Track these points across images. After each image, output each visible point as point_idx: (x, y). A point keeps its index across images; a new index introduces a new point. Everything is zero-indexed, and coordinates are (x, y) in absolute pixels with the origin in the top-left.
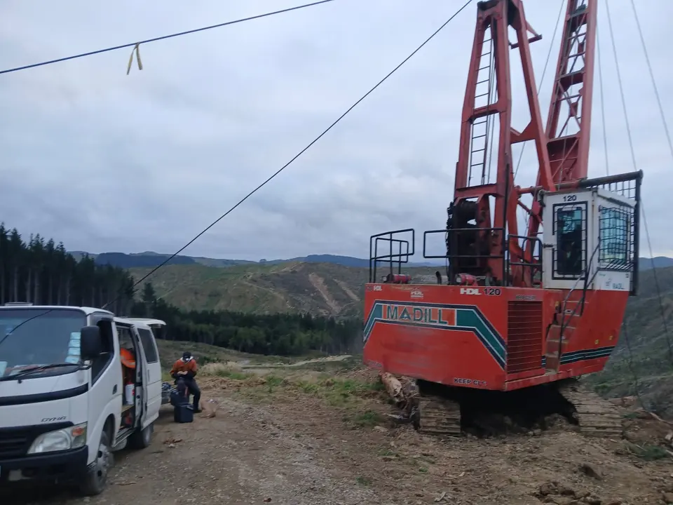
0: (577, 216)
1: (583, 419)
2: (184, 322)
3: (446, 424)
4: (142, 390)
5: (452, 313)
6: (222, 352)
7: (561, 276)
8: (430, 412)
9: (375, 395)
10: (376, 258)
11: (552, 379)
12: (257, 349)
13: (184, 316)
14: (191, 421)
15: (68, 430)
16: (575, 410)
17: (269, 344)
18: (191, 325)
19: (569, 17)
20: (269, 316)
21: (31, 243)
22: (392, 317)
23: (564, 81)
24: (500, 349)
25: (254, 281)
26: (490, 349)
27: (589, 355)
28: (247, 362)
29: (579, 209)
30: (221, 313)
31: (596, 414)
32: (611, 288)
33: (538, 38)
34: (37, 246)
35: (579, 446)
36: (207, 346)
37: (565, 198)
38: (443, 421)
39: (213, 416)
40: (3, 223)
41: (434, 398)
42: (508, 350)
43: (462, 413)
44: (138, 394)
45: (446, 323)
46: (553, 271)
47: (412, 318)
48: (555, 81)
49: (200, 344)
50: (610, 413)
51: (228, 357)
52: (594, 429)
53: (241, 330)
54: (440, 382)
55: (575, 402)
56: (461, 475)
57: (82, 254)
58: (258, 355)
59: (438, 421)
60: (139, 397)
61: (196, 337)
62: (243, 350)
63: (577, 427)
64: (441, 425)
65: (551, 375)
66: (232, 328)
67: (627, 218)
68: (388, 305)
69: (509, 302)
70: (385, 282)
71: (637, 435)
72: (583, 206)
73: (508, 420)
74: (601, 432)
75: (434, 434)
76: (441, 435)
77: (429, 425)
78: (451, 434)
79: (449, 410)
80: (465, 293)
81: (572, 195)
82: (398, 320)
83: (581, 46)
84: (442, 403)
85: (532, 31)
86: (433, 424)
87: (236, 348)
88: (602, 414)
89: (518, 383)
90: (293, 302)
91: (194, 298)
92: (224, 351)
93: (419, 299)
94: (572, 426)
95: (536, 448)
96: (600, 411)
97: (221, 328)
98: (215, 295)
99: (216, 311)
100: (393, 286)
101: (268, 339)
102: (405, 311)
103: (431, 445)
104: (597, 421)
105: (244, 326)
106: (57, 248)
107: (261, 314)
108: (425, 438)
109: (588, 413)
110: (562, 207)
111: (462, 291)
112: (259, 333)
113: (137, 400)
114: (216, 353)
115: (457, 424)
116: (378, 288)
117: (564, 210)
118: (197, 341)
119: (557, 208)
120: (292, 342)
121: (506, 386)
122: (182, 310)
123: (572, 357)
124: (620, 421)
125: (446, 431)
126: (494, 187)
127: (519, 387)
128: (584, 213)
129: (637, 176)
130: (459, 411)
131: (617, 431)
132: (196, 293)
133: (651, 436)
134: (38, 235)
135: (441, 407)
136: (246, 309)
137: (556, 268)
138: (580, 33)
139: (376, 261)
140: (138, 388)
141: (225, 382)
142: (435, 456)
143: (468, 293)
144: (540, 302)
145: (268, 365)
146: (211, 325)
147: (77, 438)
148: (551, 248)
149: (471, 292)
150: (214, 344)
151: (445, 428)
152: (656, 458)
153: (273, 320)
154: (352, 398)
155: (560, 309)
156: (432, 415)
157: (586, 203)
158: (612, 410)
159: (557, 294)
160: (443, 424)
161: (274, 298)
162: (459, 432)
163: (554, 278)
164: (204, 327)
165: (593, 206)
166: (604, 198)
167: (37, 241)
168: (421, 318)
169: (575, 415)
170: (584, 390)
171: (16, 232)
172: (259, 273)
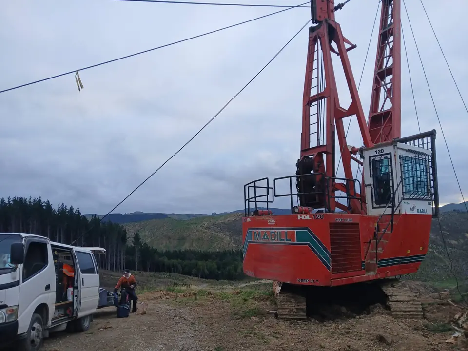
0: (385, 163)
1: (394, 305)
2: (161, 259)
3: (296, 313)
4: (78, 291)
5: (293, 234)
6: (188, 279)
7: (378, 206)
8: (284, 305)
9: (267, 299)
10: (248, 200)
11: (371, 278)
12: (212, 276)
13: (161, 255)
14: (127, 316)
15: (4, 310)
16: (389, 300)
17: (220, 272)
18: (166, 260)
19: (382, 31)
20: (219, 252)
21: (58, 210)
22: (258, 239)
23: (380, 74)
24: (325, 256)
25: (208, 228)
26: (320, 257)
27: (402, 261)
28: (205, 285)
29: (385, 158)
30: (186, 251)
31: (403, 301)
32: (415, 212)
33: (354, 47)
34: (62, 211)
35: (385, 324)
36: (177, 275)
37: (376, 151)
38: (294, 311)
39: (144, 313)
40: (40, 197)
41: (288, 294)
42: (332, 257)
43: (307, 305)
44: (76, 294)
45: (290, 240)
46: (373, 202)
47: (270, 239)
48: (375, 75)
49: (173, 274)
50: (414, 300)
51: (191, 282)
52: (402, 313)
53: (200, 263)
54: (288, 282)
55: (389, 294)
56: (292, 345)
57: (92, 215)
58: (211, 280)
59: (291, 311)
60: (76, 296)
61: (169, 269)
62: (202, 277)
63: (389, 311)
64: (292, 313)
65: (371, 275)
66: (193, 261)
67: (426, 163)
68: (255, 231)
69: (330, 223)
70: (252, 215)
71: (433, 316)
72: (389, 156)
73: (344, 309)
74: (407, 315)
75: (287, 319)
76: (292, 320)
77: (284, 313)
78: (300, 319)
79: (297, 303)
80: (301, 219)
81: (380, 149)
82: (261, 241)
83: (391, 50)
84: (293, 297)
85: (349, 43)
86: (287, 313)
87: (197, 276)
88: (407, 302)
89: (343, 281)
90: (236, 242)
91: (168, 242)
92: (189, 278)
93: (273, 225)
94: (386, 311)
95: (353, 326)
96: (407, 300)
97: (186, 262)
98: (182, 239)
99: (183, 250)
100: (257, 218)
101: (219, 269)
102: (265, 234)
103: (283, 327)
104: (403, 306)
105: (202, 260)
106: (76, 212)
107: (214, 251)
108: (281, 323)
109: (397, 301)
110: (374, 158)
111: (299, 217)
112: (213, 264)
113: (75, 298)
114: (183, 280)
115: (304, 312)
116: (249, 220)
117: (376, 160)
118: (170, 272)
119: (371, 159)
120: (236, 270)
121: (332, 283)
122: (159, 250)
123: (388, 262)
124: (421, 306)
125: (296, 317)
126: (325, 147)
127: (343, 284)
128: (389, 160)
129: (432, 134)
130: (305, 303)
131: (419, 313)
132: (169, 238)
133: (444, 317)
134: (63, 204)
135: (292, 300)
136: (204, 248)
137: (374, 201)
138: (389, 42)
139: (249, 202)
140: (76, 291)
141: (168, 294)
142: (281, 333)
143: (303, 218)
144: (358, 224)
145: (219, 287)
146: (180, 260)
147: (10, 316)
148: (370, 187)
149: (304, 217)
150: (182, 274)
151: (295, 316)
152: (442, 331)
153: (222, 256)
154: (250, 301)
155: (378, 229)
156: (286, 306)
157: (390, 154)
158: (416, 299)
159: (376, 219)
160: (293, 312)
161: (222, 239)
162: (306, 318)
163: (373, 207)
164: (175, 262)
165: (395, 155)
166: (403, 149)
167: (63, 208)
168: (275, 237)
169: (388, 304)
170: (400, 286)
171: (49, 203)
172: (212, 221)
